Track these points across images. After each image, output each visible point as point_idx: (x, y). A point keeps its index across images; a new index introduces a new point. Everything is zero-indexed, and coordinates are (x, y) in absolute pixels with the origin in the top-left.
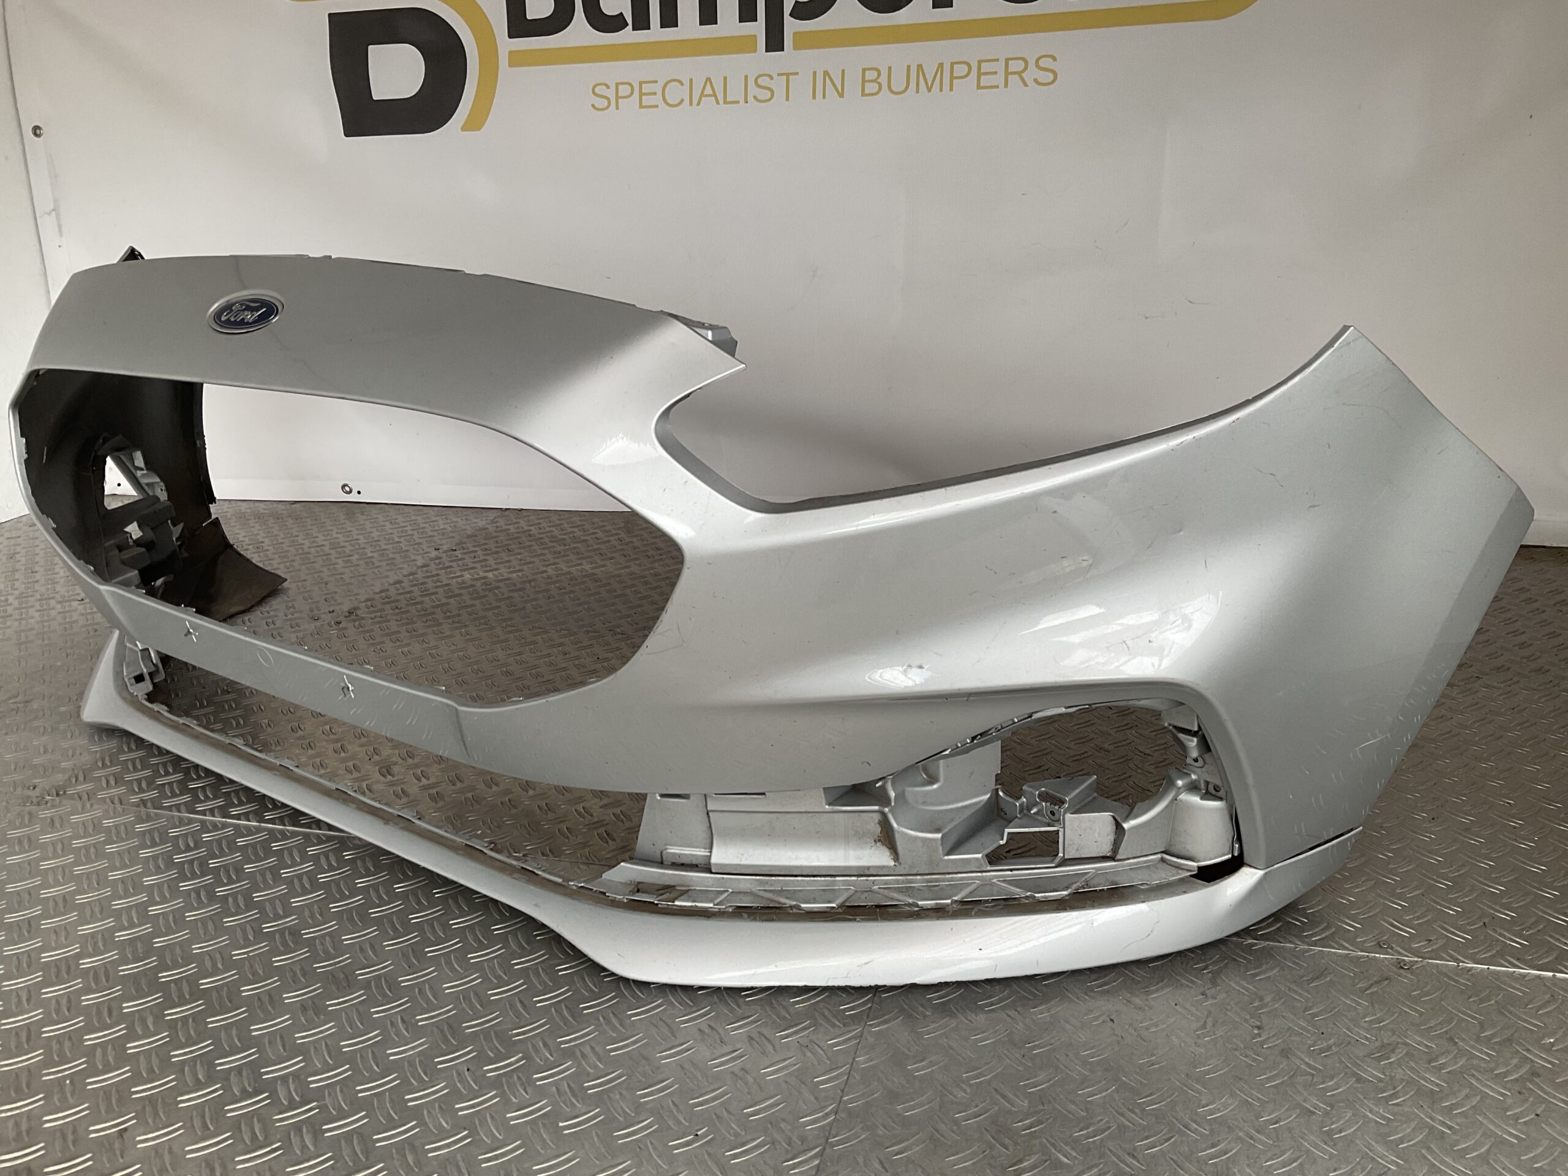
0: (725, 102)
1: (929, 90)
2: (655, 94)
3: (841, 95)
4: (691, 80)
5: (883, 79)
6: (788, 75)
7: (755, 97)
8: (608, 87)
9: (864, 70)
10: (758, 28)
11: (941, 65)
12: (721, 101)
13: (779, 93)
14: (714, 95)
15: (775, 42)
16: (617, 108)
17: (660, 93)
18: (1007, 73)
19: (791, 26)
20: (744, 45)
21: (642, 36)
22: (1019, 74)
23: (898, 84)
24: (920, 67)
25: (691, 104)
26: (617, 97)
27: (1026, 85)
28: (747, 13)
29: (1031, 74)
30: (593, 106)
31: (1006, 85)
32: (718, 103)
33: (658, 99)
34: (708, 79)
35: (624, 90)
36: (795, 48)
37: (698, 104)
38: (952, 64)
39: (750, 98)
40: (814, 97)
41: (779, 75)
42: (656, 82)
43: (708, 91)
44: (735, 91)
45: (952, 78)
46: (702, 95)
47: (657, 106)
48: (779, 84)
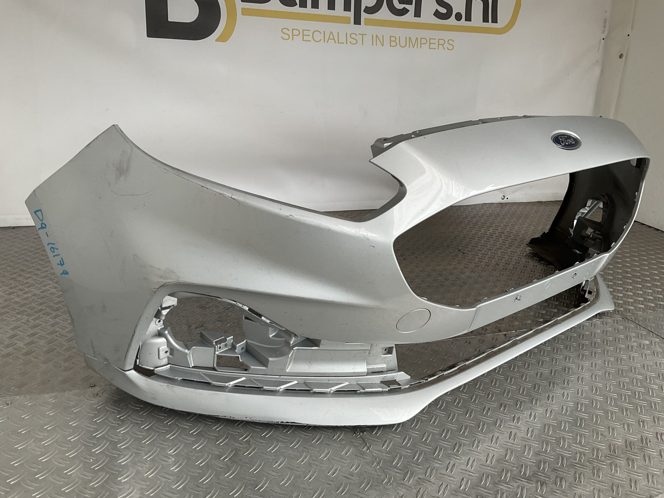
0: (338, 43)
1: (413, 47)
2: (309, 35)
3: (383, 45)
4: (324, 32)
5: (397, 41)
6: (363, 35)
7: (350, 42)
8: (289, 30)
9: (391, 37)
10: (351, 14)
11: (417, 38)
12: (337, 42)
13: (360, 42)
14: (334, 39)
15: (357, 21)
16: (293, 40)
17: (311, 35)
18: (439, 44)
19: (364, 15)
20: (345, 21)
21: (303, 10)
22: (443, 45)
23: (403, 44)
24: (410, 38)
25: (324, 42)
26: (293, 35)
27: (444, 49)
28: (347, 8)
29: (446, 45)
30: (282, 37)
31: (438, 49)
32: (335, 43)
33: (310, 38)
34: (331, 32)
35: (296, 32)
36: (365, 24)
37: (327, 42)
38: (421, 38)
39: (348, 42)
40: (373, 45)
41: (359, 34)
42: (310, 31)
43: (331, 37)
44: (342, 39)
45: (421, 44)
46: (329, 39)
47: (310, 41)
48: (359, 38)
